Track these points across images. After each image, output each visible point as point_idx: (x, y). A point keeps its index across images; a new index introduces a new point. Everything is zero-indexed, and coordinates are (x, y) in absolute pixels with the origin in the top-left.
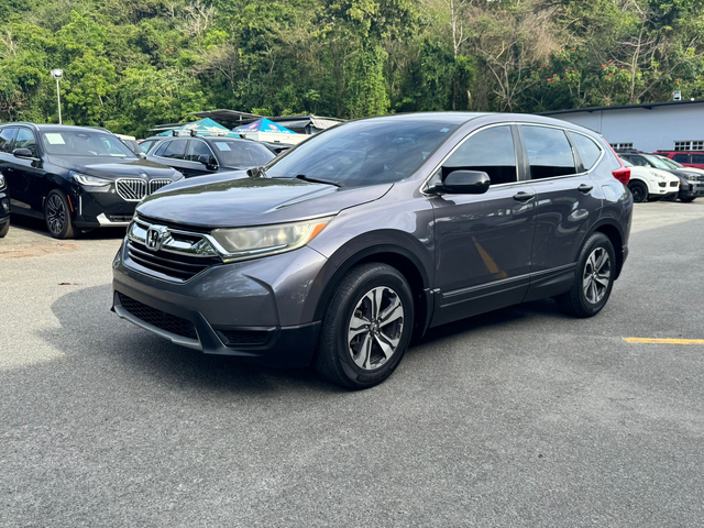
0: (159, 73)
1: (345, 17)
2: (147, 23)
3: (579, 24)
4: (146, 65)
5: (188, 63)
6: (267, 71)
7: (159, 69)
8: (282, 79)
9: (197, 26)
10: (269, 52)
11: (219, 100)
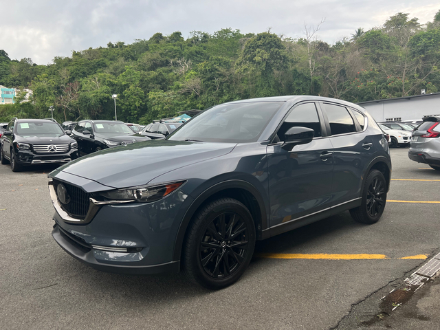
0: (165, 94)
1: (253, 61)
2: (160, 70)
3: (375, 56)
4: (159, 90)
5: (178, 88)
6: (215, 90)
7: (165, 91)
8: (223, 93)
9: (183, 70)
10: (216, 80)
11: (192, 104)
